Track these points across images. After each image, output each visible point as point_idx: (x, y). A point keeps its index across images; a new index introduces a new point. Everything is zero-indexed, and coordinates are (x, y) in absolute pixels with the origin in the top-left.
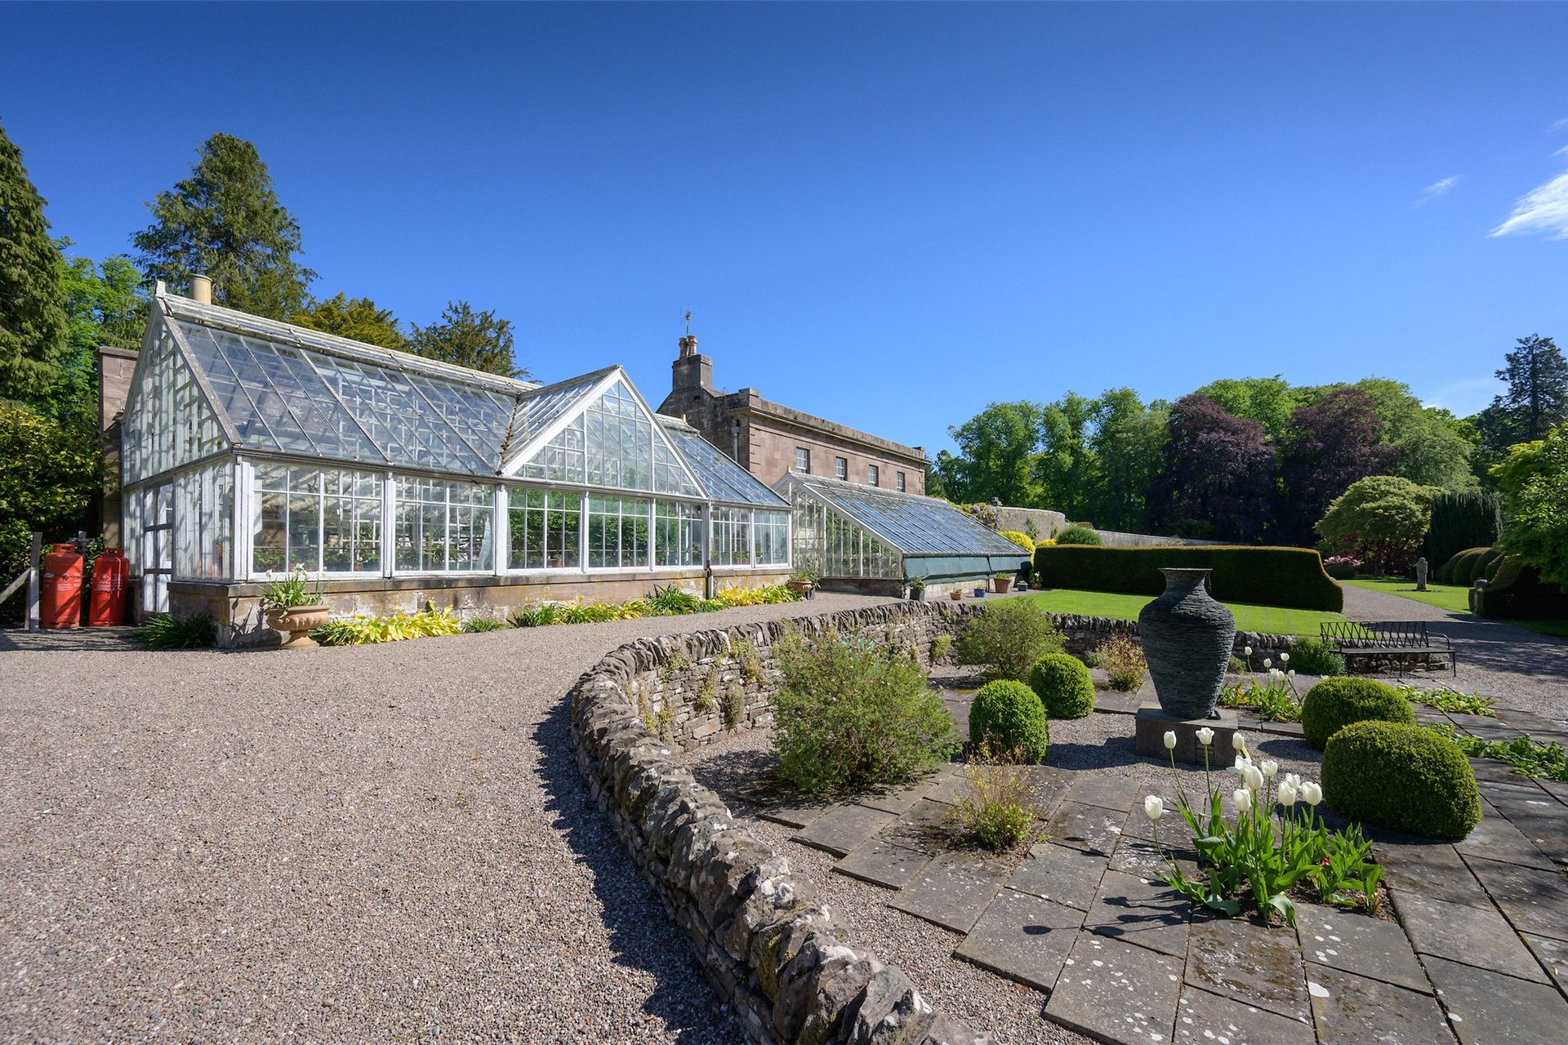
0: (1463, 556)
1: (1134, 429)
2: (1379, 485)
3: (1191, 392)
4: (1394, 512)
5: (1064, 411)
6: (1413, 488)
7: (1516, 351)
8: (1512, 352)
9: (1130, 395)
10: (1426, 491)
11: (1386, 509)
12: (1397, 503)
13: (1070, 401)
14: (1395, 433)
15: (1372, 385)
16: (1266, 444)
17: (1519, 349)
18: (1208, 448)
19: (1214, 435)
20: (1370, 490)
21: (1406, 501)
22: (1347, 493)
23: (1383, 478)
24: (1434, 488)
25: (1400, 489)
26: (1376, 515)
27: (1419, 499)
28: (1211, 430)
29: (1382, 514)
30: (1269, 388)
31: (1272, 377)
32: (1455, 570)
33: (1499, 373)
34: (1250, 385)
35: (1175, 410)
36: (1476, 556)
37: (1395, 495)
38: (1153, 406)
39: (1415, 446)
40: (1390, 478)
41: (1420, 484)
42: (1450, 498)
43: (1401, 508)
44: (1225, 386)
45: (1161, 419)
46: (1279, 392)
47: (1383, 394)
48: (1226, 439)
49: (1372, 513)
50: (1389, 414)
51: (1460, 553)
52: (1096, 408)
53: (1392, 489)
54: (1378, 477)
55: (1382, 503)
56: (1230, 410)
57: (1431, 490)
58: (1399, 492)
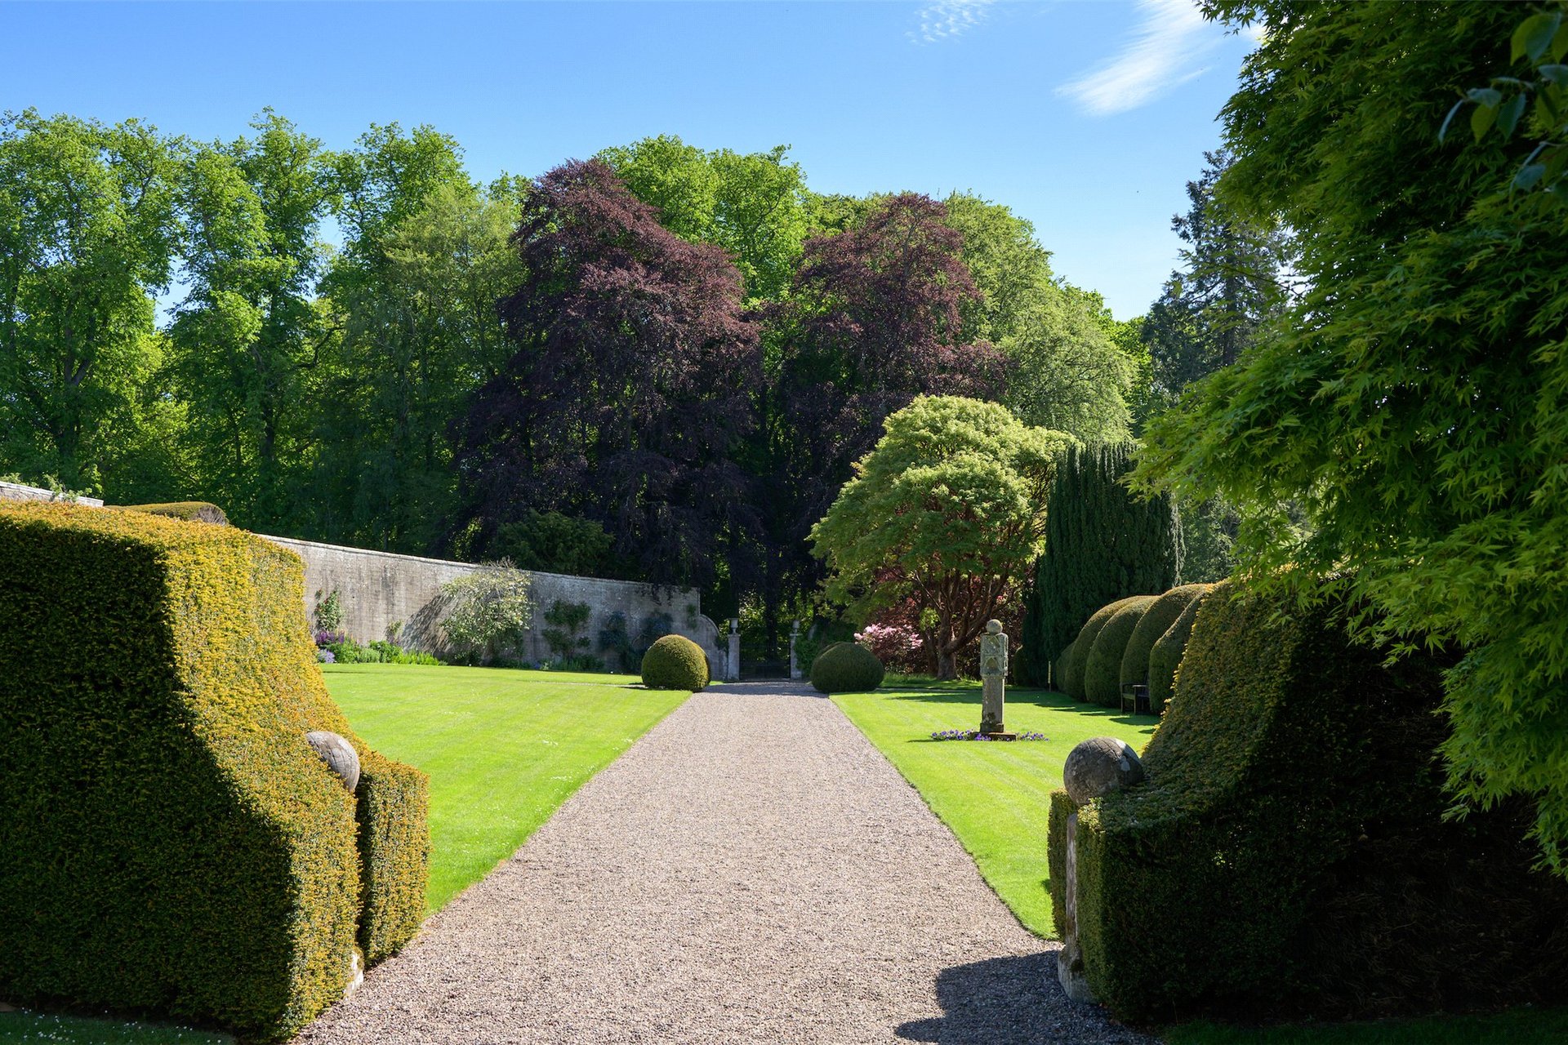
0: (1107, 617)
1: (434, 246)
2: (945, 420)
3: (585, 157)
4: (971, 494)
5: (251, 172)
6: (1017, 433)
7: (1201, 177)
8: (1198, 178)
9: (436, 148)
10: (1041, 441)
11: (955, 485)
12: (978, 470)
13: (273, 147)
14: (1003, 318)
15: (968, 205)
16: (746, 318)
17: (1207, 173)
18: (603, 304)
19: (621, 276)
20: (924, 432)
21: (997, 466)
22: (883, 442)
23: (956, 402)
24: (1055, 433)
25: (987, 432)
26: (934, 504)
27: (1026, 462)
28: (619, 262)
29: (946, 499)
30: (757, 175)
31: (768, 152)
32: (1090, 661)
33: (1178, 221)
34: (722, 165)
35: (536, 199)
36: (1131, 618)
37: (977, 447)
38: (499, 190)
39: (1040, 352)
40: (969, 403)
41: (1030, 423)
42: (1086, 458)
43: (988, 483)
44: (662, 154)
45: (506, 221)
46: (782, 189)
47: (985, 228)
48: (648, 289)
49: (923, 497)
50: (991, 273)
51: (1100, 613)
52: (347, 177)
53: (971, 433)
54: (946, 399)
55: (948, 469)
56: (667, 220)
57: (1050, 439)
58: (986, 440)
